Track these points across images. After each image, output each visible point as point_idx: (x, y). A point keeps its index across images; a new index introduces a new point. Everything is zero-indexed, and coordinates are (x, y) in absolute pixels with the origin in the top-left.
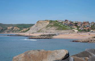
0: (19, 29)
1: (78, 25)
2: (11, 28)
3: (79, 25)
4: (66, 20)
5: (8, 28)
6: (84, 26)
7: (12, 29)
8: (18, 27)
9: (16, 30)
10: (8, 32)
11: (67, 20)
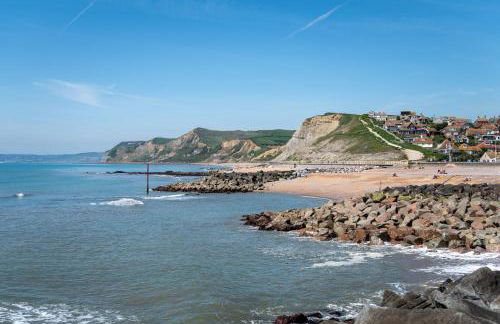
0: (257, 148)
1: (448, 131)
2: (234, 143)
3: (452, 133)
4: (403, 113)
5: (225, 145)
6: (471, 137)
7: (237, 148)
8: (254, 142)
9: (250, 150)
10: (222, 158)
11: (408, 113)
